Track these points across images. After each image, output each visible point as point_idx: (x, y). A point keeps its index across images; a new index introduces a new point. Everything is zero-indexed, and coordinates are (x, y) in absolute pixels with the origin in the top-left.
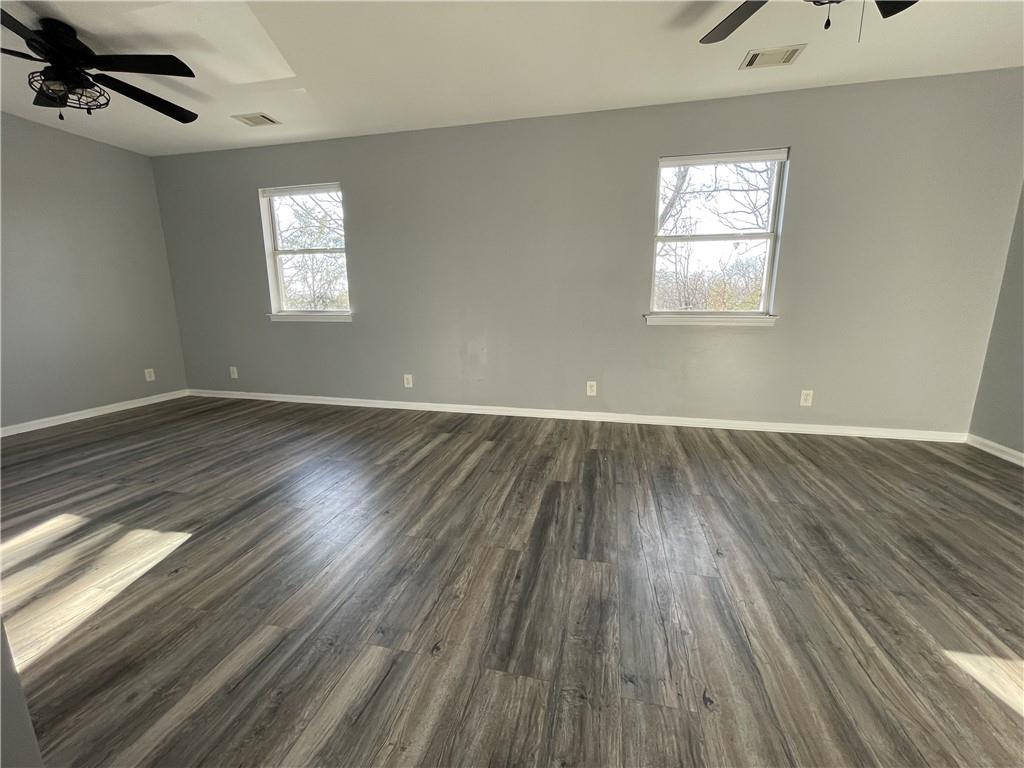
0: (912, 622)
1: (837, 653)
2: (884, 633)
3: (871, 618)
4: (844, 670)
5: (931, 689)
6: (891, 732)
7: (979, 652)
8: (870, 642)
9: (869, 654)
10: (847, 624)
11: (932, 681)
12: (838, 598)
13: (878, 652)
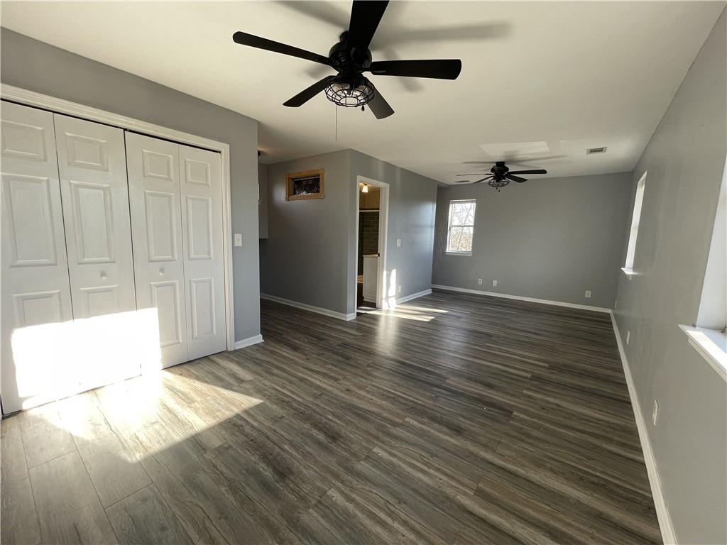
0: (275, 407)
1: (291, 382)
2: (282, 396)
3: (287, 399)
4: (288, 381)
5: (266, 388)
6: (273, 374)
7: (252, 408)
8: (284, 391)
9: (284, 388)
10: (293, 392)
11: (266, 390)
12: (300, 400)
13: (281, 390)
